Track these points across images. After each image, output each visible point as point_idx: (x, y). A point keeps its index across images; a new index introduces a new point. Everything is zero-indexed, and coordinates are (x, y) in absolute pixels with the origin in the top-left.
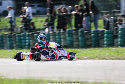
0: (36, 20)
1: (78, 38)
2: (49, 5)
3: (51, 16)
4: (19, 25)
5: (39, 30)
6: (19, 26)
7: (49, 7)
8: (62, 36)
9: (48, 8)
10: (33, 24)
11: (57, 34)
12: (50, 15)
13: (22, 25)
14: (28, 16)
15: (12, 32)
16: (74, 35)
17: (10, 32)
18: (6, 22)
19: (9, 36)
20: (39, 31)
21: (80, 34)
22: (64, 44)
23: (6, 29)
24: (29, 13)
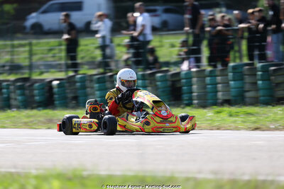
0: (160, 41)
1: (255, 83)
2: (189, 8)
3: (193, 33)
4: (120, 55)
5: (167, 64)
6: (121, 57)
7: (190, 14)
8: (219, 79)
9: (187, 16)
10: (152, 51)
11: (207, 73)
12: (191, 31)
13: (128, 53)
14: (141, 33)
15: (105, 70)
16: (247, 76)
17: (101, 70)
18: (91, 47)
19: (99, 78)
20: (167, 67)
21: (260, 73)
22: (223, 95)
23: (92, 64)
24: (143, 26)
